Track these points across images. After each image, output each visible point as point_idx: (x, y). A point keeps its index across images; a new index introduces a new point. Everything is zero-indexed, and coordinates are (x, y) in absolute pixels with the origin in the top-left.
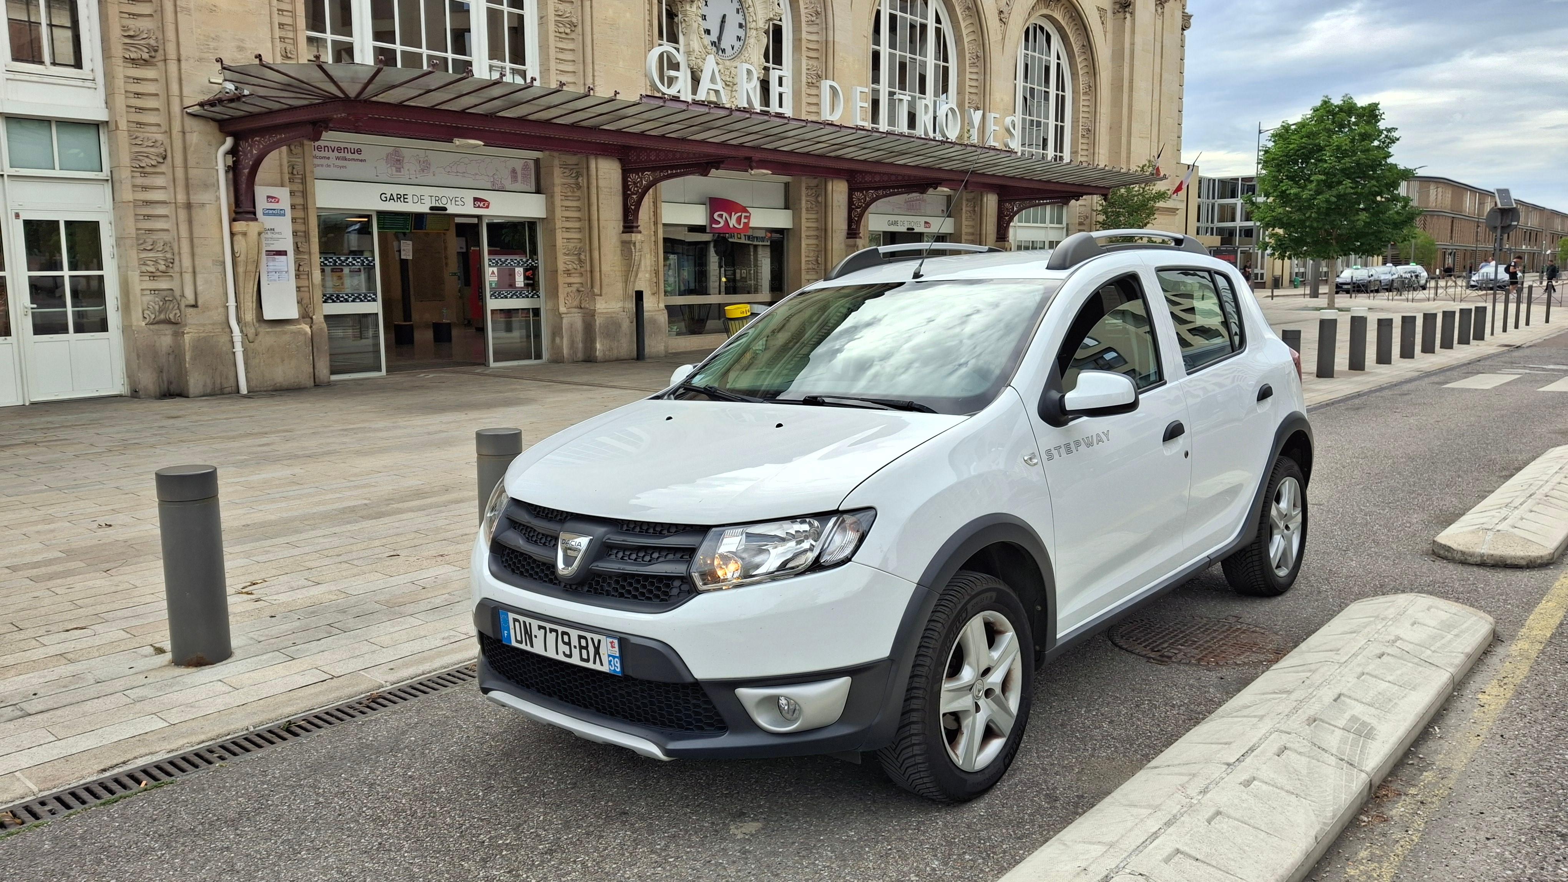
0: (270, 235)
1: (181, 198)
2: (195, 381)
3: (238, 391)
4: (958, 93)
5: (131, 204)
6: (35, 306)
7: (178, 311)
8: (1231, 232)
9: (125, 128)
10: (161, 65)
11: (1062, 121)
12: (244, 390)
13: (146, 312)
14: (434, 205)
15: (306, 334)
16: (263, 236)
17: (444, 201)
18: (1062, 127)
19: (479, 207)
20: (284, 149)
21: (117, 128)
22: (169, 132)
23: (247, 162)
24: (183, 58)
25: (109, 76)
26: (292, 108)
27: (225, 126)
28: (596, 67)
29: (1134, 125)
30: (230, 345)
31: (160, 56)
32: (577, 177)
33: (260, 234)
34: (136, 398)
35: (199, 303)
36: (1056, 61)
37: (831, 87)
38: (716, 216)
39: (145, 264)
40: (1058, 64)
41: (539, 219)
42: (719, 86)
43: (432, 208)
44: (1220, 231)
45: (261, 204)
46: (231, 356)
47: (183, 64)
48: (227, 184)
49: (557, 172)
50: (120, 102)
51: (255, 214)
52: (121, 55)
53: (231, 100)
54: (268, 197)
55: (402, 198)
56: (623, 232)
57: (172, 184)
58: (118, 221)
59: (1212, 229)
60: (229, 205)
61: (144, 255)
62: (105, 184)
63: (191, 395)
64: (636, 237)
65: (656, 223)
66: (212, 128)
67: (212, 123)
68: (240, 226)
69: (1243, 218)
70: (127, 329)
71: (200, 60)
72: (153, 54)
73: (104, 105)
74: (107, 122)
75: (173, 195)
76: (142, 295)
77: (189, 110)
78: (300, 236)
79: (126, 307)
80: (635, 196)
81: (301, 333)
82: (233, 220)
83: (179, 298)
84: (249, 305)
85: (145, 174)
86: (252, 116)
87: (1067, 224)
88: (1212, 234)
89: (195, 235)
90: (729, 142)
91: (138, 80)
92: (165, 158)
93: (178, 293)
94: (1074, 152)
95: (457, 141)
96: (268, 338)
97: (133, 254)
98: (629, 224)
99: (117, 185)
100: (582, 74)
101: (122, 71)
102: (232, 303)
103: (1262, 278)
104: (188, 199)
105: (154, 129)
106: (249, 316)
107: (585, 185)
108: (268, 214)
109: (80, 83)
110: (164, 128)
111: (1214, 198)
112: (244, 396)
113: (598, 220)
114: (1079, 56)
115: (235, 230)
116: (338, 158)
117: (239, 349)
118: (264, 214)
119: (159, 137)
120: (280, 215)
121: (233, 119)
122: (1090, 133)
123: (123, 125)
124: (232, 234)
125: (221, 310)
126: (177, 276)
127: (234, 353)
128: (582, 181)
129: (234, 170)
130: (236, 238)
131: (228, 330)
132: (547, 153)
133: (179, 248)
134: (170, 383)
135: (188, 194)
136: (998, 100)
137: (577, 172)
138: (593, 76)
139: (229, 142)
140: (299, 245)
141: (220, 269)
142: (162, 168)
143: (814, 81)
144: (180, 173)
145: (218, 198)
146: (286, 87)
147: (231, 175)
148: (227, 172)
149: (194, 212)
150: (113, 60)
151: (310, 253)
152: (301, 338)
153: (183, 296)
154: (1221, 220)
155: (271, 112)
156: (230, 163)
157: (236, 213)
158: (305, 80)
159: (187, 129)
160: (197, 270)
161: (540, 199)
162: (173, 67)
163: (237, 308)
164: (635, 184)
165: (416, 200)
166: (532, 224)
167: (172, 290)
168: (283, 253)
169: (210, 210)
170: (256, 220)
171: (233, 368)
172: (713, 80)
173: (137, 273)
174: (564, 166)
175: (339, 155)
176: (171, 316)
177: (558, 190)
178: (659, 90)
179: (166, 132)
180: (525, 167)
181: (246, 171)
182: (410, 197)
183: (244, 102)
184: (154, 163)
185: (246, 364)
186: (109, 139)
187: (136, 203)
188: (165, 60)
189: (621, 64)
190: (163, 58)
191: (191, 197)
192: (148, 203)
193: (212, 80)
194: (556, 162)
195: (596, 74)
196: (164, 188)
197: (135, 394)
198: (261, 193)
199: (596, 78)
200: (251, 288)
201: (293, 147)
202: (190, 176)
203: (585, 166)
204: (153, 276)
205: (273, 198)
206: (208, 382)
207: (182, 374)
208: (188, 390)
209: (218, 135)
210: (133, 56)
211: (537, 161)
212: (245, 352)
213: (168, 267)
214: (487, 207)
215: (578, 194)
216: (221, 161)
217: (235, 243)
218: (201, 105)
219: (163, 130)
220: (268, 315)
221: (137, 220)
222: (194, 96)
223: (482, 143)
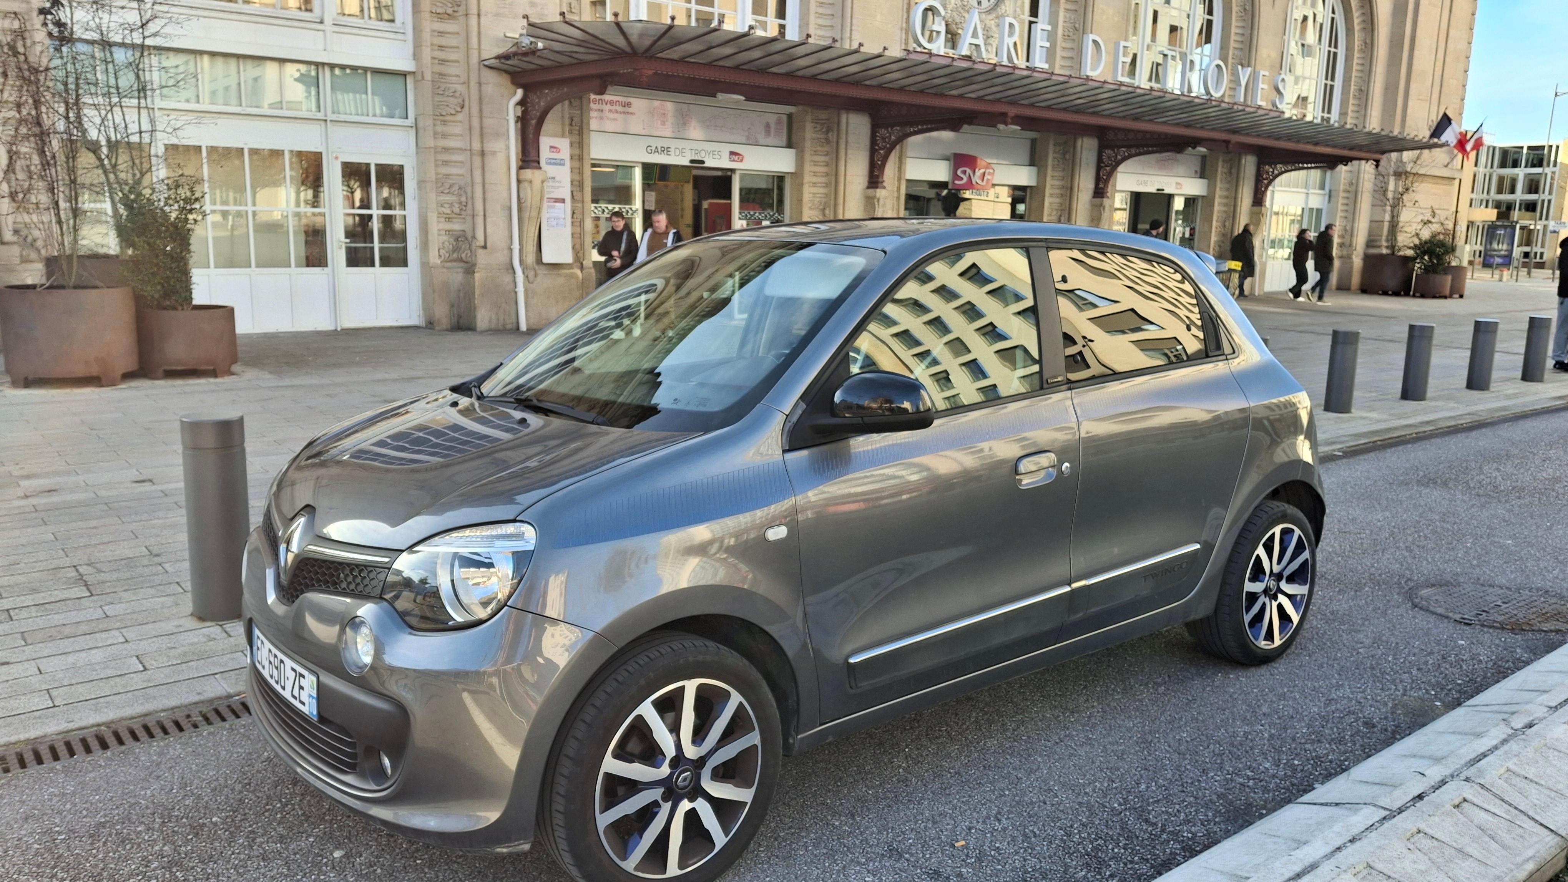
0: (551, 183)
1: (476, 146)
2: (483, 317)
3: (518, 328)
4: (1222, 48)
5: (432, 150)
6: (348, 241)
7: (469, 251)
8: (1510, 207)
9: (429, 78)
10: (462, 19)
11: (1333, 79)
12: (523, 327)
13: (441, 251)
14: (693, 158)
15: (577, 278)
16: (545, 184)
17: (703, 153)
18: (1332, 87)
19: (734, 161)
20: (567, 103)
21: (423, 78)
22: (467, 83)
23: (535, 113)
24: (482, 13)
25: (417, 30)
26: (582, 63)
27: (517, 78)
28: (854, 21)
29: (1413, 86)
30: (512, 286)
31: (461, 10)
32: (827, 132)
33: (543, 182)
34: (430, 329)
35: (488, 245)
36: (1331, 15)
37: (1094, 41)
38: (959, 172)
39: (442, 206)
40: (1333, 19)
41: (788, 173)
42: (980, 41)
43: (692, 161)
44: (1498, 205)
45: (545, 154)
46: (513, 294)
47: (483, 18)
48: (516, 134)
49: (809, 126)
50: (427, 53)
51: (539, 163)
52: (429, 10)
53: (525, 54)
54: (551, 147)
55: (665, 150)
56: (868, 188)
57: (468, 132)
58: (421, 167)
59: (1487, 201)
60: (517, 154)
61: (442, 198)
62: (410, 129)
63: (478, 329)
64: (880, 193)
65: (899, 179)
66: (505, 80)
67: (505, 75)
68: (528, 173)
69: (1525, 190)
70: (425, 266)
71: (497, 15)
72: (456, 9)
73: (411, 58)
74: (414, 73)
75: (468, 143)
76: (439, 235)
77: (486, 63)
78: (577, 185)
79: (424, 245)
80: (882, 152)
81: (573, 276)
82: (521, 168)
83: (470, 239)
84: (531, 248)
85: (444, 123)
86: (543, 69)
87: (1330, 191)
88: (1487, 207)
89: (487, 181)
90: (986, 98)
91: (441, 34)
92: (462, 107)
93: (469, 234)
94: (1343, 114)
95: (721, 96)
96: (544, 281)
97: (432, 196)
98: (874, 181)
99: (421, 133)
100: (840, 27)
101: (429, 25)
102: (516, 246)
103: (1541, 257)
104: (482, 147)
105: (454, 79)
106: (530, 259)
107: (835, 140)
108: (550, 164)
109: (392, 35)
110: (463, 78)
111: (1492, 167)
112: (523, 333)
113: (845, 175)
114: (1357, 11)
115: (521, 177)
116: (610, 111)
117: (520, 289)
118: (547, 163)
119: (459, 88)
120: (561, 165)
121: (524, 72)
122: (1364, 95)
123: (428, 76)
124: (519, 181)
125: (506, 252)
126: (469, 219)
127: (516, 293)
128: (832, 136)
129: (523, 120)
130: (522, 185)
131: (511, 271)
132: (801, 108)
133: (472, 192)
134: (460, 317)
135: (482, 142)
136: (1264, 56)
137: (828, 127)
138: (851, 30)
139: (520, 93)
140: (575, 194)
141: (507, 213)
142: (460, 117)
143: (1071, 34)
144: (476, 122)
145: (508, 147)
146: (581, 43)
147: (519, 124)
148: (516, 122)
149: (488, 159)
150: (422, 13)
151: (583, 202)
152: (574, 281)
153: (474, 237)
154: (1500, 191)
155: (560, 66)
156: (519, 114)
157: (522, 161)
158: (601, 37)
159: (483, 80)
160: (487, 215)
161: (791, 153)
162: (473, 21)
163: (521, 250)
164: (883, 139)
165: (678, 152)
166: (780, 179)
167: (464, 231)
168: (563, 201)
169: (501, 158)
170: (540, 168)
171: (514, 307)
172: (975, 35)
173: (435, 214)
174: (815, 121)
175: (612, 108)
176: (463, 256)
177: (808, 144)
178: (920, 45)
179: (465, 83)
180: (779, 122)
181: (534, 122)
182: (672, 150)
183: (539, 56)
184: (453, 112)
185: (526, 303)
186: (415, 88)
187: (437, 150)
188: (467, 15)
189: (878, 17)
190: (464, 13)
191: (485, 145)
192: (446, 150)
193: (508, 35)
194: (809, 117)
195: (853, 28)
196: (462, 135)
197: (431, 324)
198: (545, 142)
199: (853, 32)
200: (532, 233)
201: (572, 100)
202: (484, 125)
203: (836, 121)
204: (449, 219)
205: (554, 147)
206: (494, 317)
207: (471, 310)
208: (476, 323)
209: (511, 87)
210: (439, 10)
211: (790, 116)
212: (526, 291)
213: (461, 209)
214: (742, 161)
215: (826, 148)
216: (512, 111)
217: (521, 190)
218: (498, 57)
219: (462, 81)
220: (546, 259)
221: (436, 166)
222: (491, 51)
223: (743, 98)
